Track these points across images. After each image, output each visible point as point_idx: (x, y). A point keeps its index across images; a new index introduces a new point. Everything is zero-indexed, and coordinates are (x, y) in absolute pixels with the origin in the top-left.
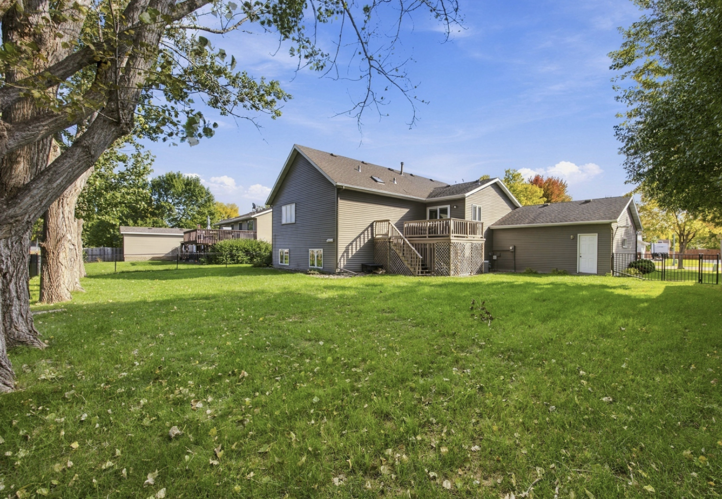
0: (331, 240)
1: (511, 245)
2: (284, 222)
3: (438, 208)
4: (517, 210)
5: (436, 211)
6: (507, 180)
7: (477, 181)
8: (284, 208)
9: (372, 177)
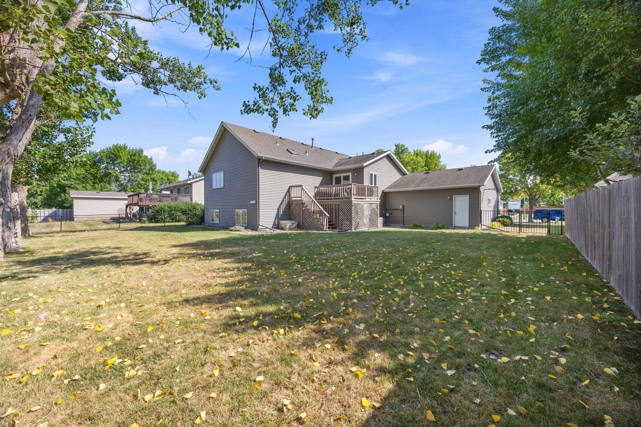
0: (254, 202)
1: (401, 205)
2: (214, 187)
3: (342, 175)
4: (405, 176)
5: (340, 178)
6: (398, 153)
7: (373, 154)
8: (214, 175)
9: (287, 150)
